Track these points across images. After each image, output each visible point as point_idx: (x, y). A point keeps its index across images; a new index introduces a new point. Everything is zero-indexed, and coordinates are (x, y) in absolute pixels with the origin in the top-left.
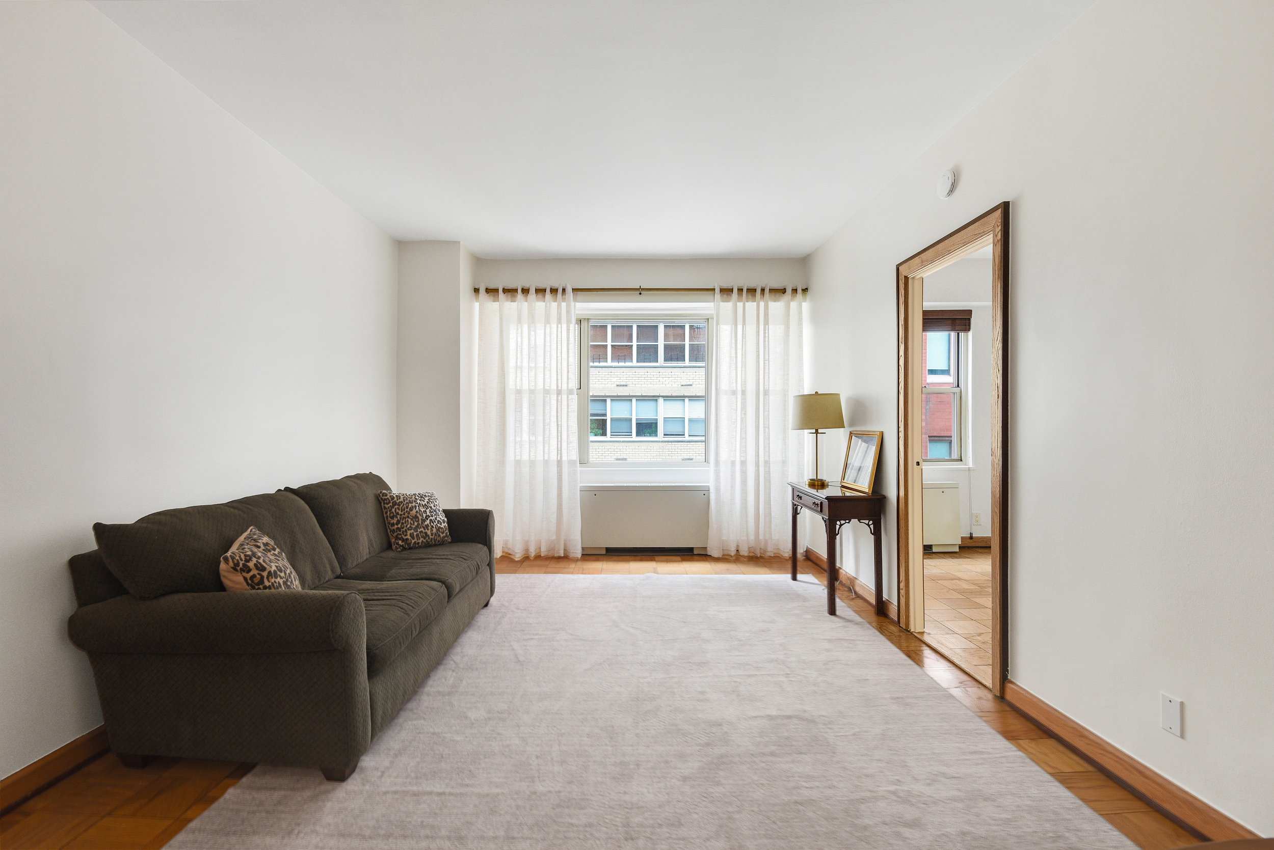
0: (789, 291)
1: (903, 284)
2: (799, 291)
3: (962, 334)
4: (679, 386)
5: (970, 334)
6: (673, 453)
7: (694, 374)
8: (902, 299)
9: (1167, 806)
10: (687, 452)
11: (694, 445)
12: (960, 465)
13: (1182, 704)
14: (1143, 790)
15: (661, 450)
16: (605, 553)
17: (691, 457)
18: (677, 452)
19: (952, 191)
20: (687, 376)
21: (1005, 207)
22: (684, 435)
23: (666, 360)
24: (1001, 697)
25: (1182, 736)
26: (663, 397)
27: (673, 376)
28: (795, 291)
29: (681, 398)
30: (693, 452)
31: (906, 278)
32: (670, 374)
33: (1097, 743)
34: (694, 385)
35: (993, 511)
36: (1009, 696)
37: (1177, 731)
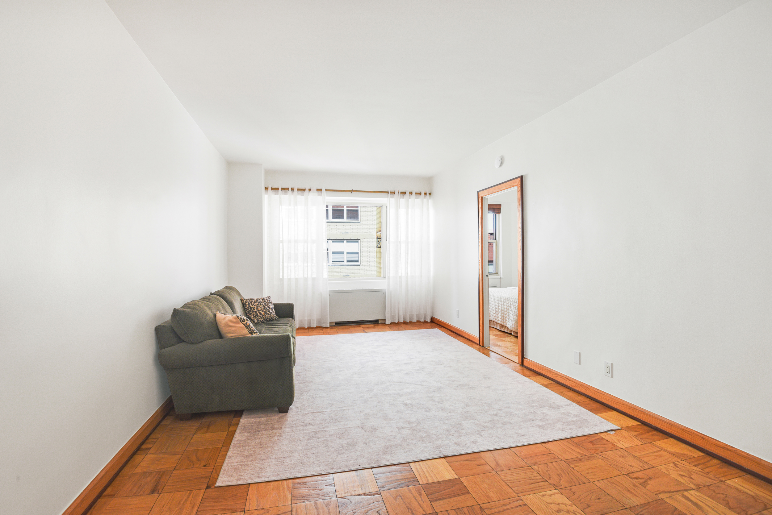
0: (423, 194)
1: (481, 200)
2: (428, 194)
3: (497, 215)
4: (341, 233)
5: (501, 215)
6: (337, 272)
7: (350, 226)
8: (480, 206)
9: (576, 388)
10: (346, 272)
11: (350, 268)
12: (497, 276)
13: (580, 353)
14: (569, 385)
15: (331, 271)
16: (334, 325)
17: (348, 275)
18: (340, 272)
19: (501, 166)
20: (345, 228)
21: (522, 177)
22: (344, 262)
23: (333, 218)
24: (522, 365)
25: (580, 364)
26: (332, 240)
27: (337, 228)
28: (425, 194)
29: (342, 240)
30: (349, 272)
31: (482, 197)
32: (336, 226)
33: (555, 373)
34: (349, 233)
35: (519, 293)
36: (525, 364)
37: (578, 363)
